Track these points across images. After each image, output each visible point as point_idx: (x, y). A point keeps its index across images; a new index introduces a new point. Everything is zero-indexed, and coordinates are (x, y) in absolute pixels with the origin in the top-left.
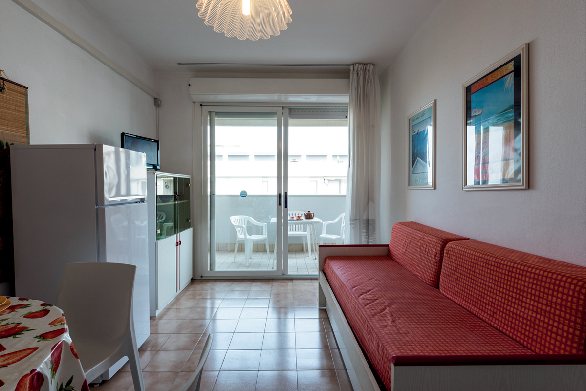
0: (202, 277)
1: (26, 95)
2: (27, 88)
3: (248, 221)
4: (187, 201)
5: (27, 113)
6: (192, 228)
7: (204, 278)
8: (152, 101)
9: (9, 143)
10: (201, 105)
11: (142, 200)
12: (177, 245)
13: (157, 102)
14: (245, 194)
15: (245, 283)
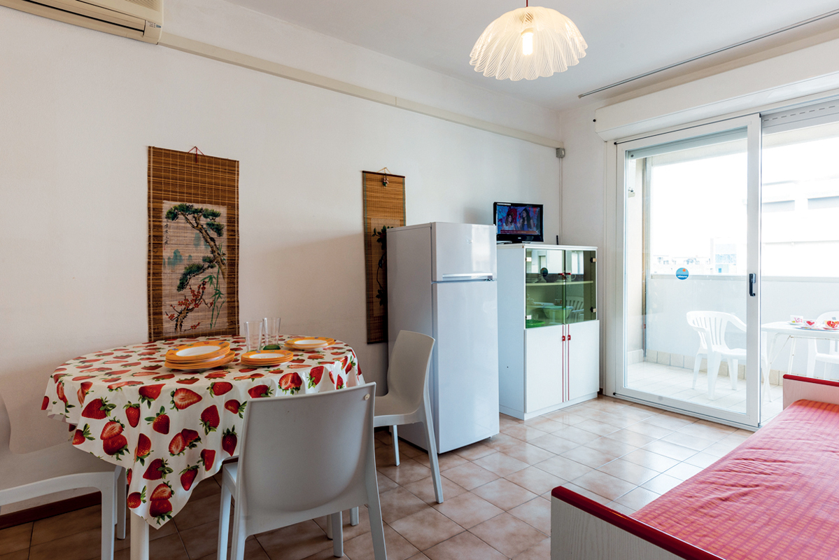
0: (614, 394)
1: (403, 183)
2: (404, 177)
3: (729, 323)
4: (592, 282)
5: (404, 199)
6: (598, 321)
7: (617, 396)
8: (554, 152)
9: (387, 227)
10: (615, 143)
11: (489, 279)
12: (564, 340)
13: (560, 153)
14: (684, 273)
15: (680, 420)
